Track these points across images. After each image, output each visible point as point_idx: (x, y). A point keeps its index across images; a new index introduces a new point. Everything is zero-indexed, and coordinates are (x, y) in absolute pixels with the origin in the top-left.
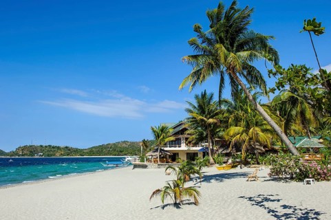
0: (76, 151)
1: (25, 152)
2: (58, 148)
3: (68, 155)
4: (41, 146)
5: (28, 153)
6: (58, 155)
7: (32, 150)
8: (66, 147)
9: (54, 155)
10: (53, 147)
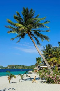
0: (26, 67)
1: (10, 67)
2: (20, 66)
3: (23, 68)
4: (15, 65)
5: (11, 67)
6: (20, 68)
7: (12, 66)
8: (23, 65)
9: (19, 68)
10: (19, 65)
